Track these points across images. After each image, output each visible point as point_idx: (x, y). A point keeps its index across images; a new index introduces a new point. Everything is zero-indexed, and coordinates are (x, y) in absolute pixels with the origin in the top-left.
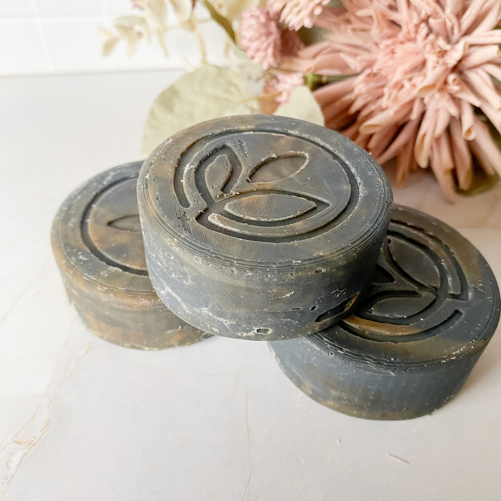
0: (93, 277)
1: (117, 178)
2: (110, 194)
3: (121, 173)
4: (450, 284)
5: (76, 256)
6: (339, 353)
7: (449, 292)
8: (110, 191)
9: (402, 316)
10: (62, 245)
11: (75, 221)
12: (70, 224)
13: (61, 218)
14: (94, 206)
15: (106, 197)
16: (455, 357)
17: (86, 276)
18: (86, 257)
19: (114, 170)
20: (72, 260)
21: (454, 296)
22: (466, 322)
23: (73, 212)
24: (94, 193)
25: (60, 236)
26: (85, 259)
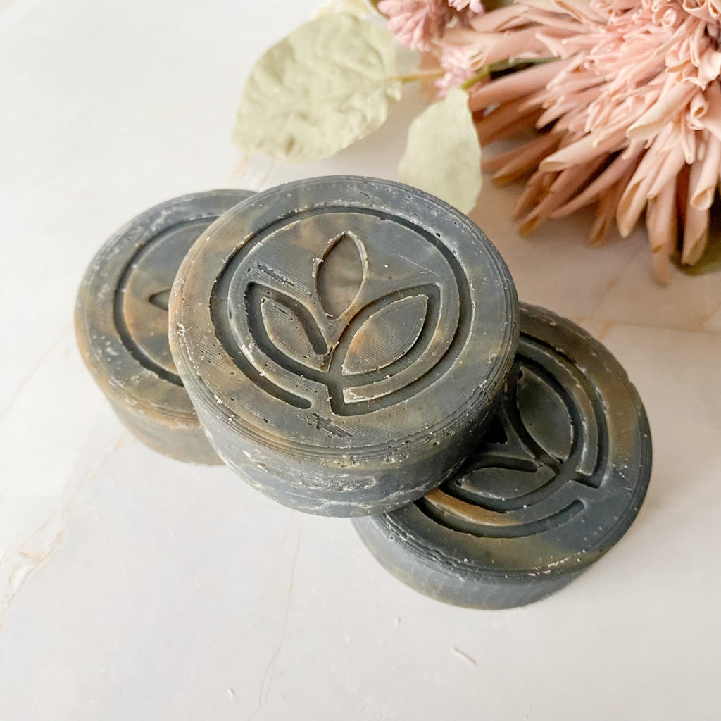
0: (122, 383)
1: (170, 222)
2: (157, 249)
3: (178, 213)
4: (583, 457)
5: (103, 347)
6: (400, 539)
7: (577, 471)
8: (158, 244)
9: (500, 498)
10: (87, 328)
11: (107, 289)
12: (100, 295)
13: (90, 283)
14: (135, 266)
15: (152, 253)
16: (549, 571)
17: (112, 380)
18: (115, 351)
19: (168, 205)
20: (98, 354)
21: (582, 480)
22: (583, 521)
23: (107, 275)
24: (137, 245)
25: (86, 313)
26: (114, 353)
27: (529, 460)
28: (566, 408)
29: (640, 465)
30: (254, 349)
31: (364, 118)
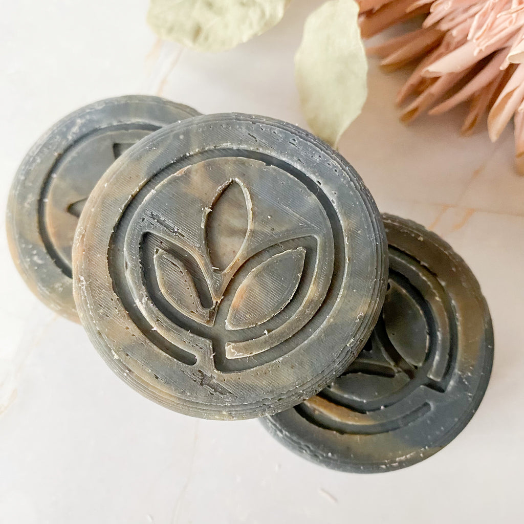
0: (47, 290)
1: (85, 130)
2: (74, 159)
3: (90, 121)
4: (435, 363)
5: (31, 256)
6: (278, 435)
7: (428, 376)
8: (73, 153)
9: (362, 400)
10: (17, 237)
11: (33, 198)
12: (26, 205)
13: (17, 192)
14: (54, 176)
15: (70, 162)
16: (397, 464)
17: (39, 287)
18: (41, 259)
19: (81, 113)
20: (26, 262)
21: (432, 385)
22: (429, 422)
23: (30, 184)
24: (56, 154)
25: (14, 222)
26: (40, 262)
27: (390, 366)
28: (424, 319)
29: (482, 373)
30: (147, 304)
31: (263, 14)
